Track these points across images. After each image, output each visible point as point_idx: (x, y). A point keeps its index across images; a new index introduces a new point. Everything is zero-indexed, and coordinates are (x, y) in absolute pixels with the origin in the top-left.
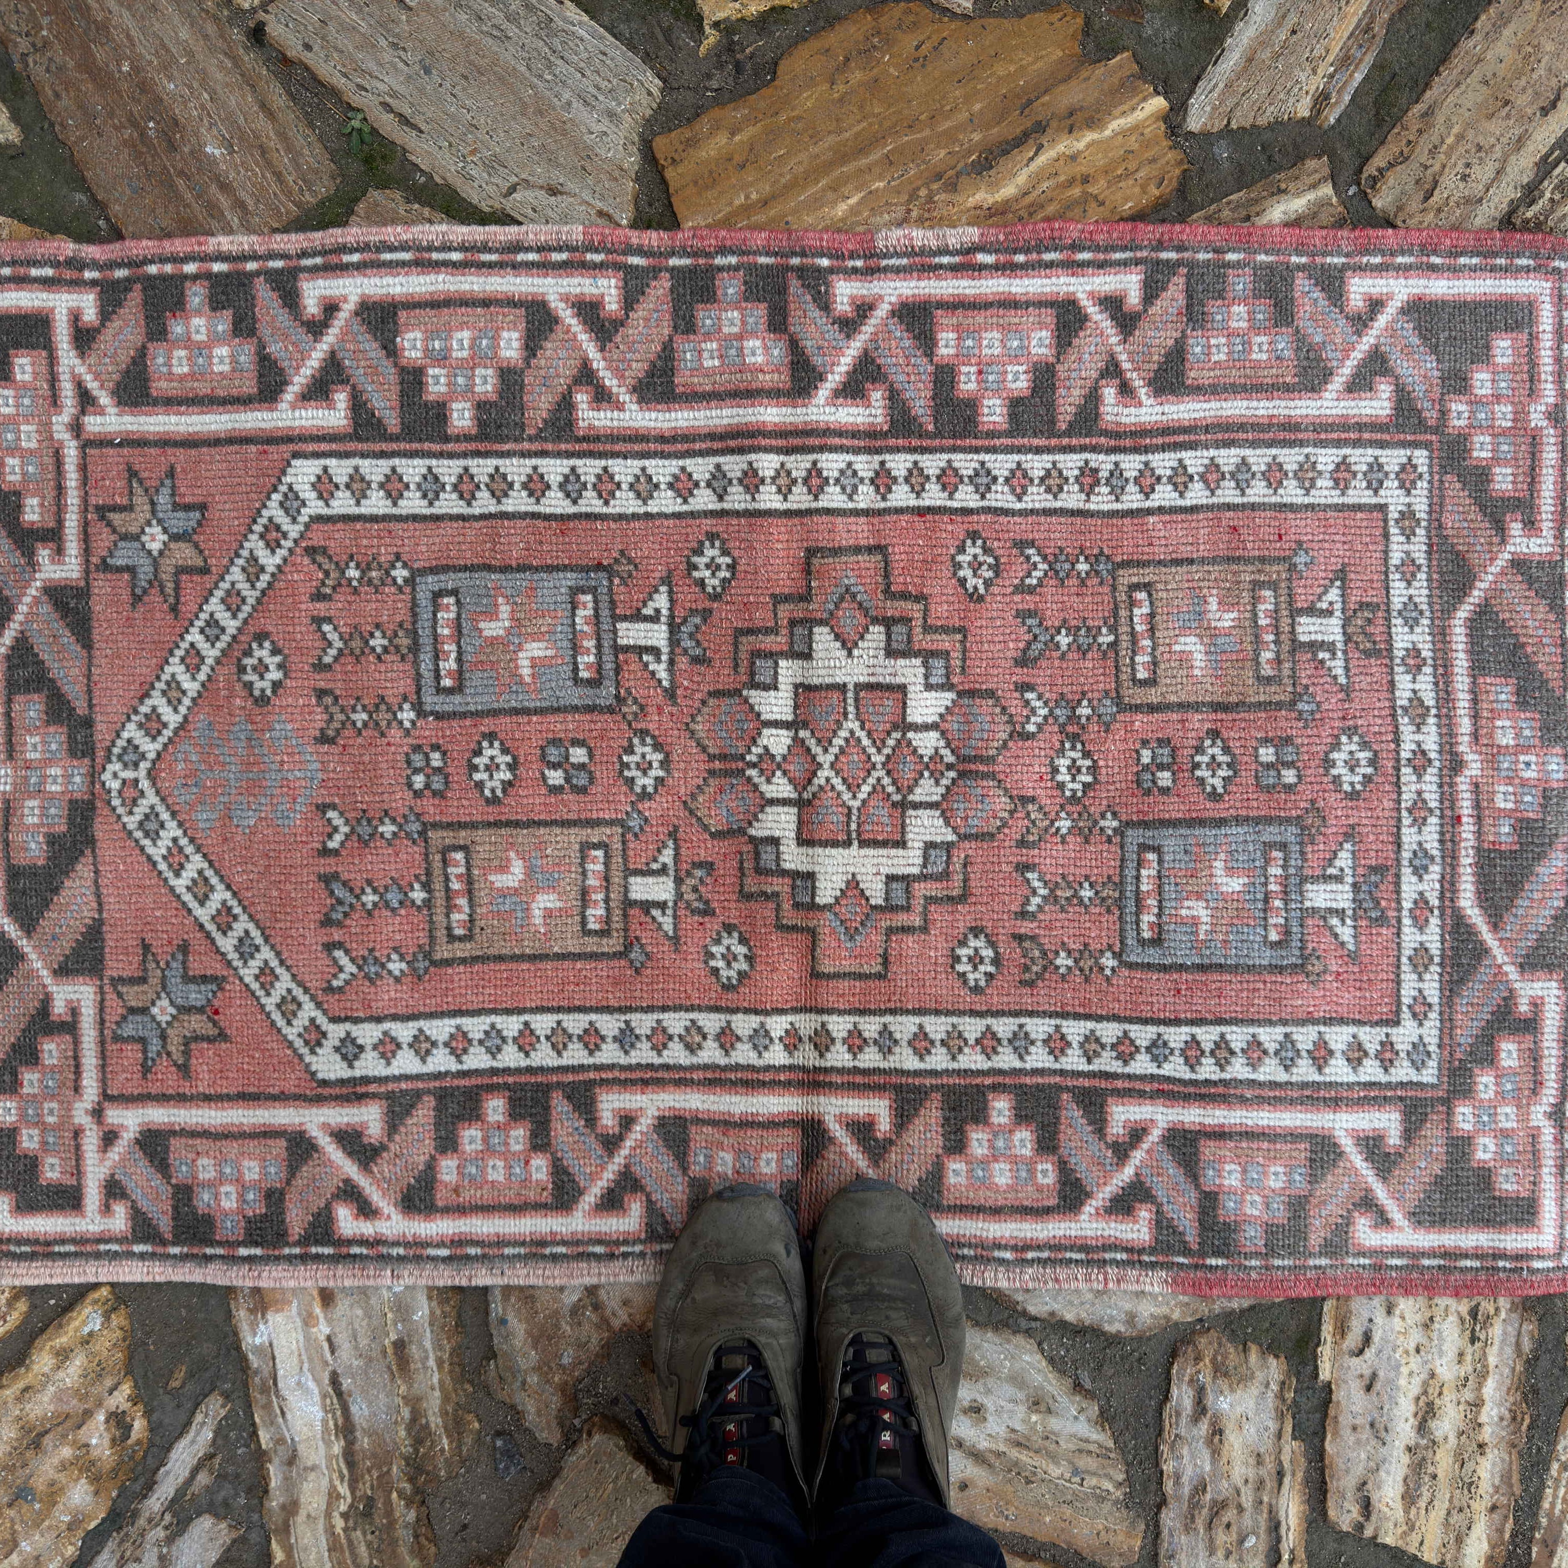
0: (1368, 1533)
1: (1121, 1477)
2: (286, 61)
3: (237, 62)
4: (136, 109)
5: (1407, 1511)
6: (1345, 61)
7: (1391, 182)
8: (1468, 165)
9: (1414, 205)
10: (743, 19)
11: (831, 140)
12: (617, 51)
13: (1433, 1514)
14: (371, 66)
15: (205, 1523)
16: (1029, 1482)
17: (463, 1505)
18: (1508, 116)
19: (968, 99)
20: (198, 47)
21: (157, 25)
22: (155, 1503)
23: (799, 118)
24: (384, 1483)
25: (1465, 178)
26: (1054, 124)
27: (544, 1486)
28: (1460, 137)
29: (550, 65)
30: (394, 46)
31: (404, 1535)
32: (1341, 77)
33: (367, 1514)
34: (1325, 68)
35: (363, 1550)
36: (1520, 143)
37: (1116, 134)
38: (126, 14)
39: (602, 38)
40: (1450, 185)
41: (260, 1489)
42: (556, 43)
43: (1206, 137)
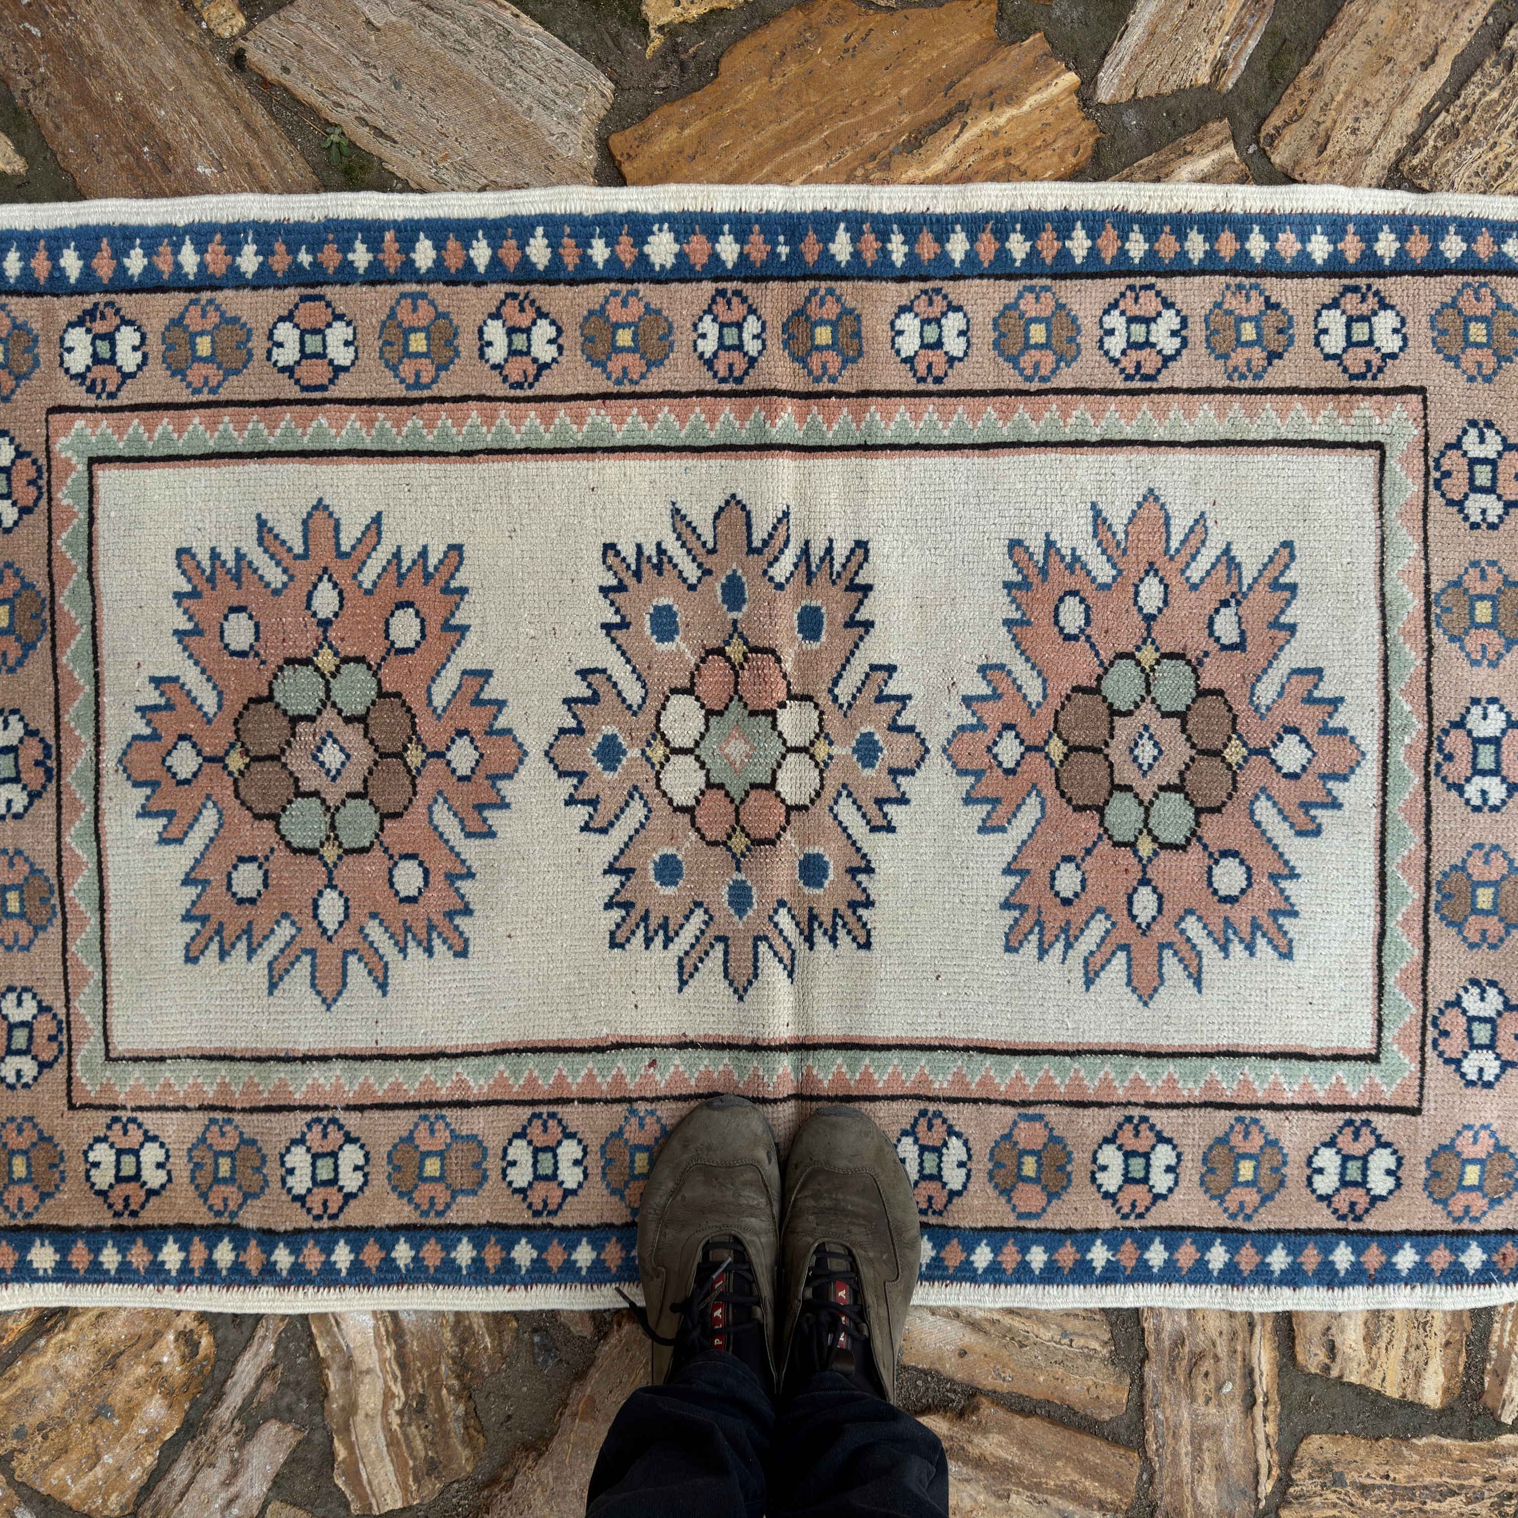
0: (1334, 1373)
1: (1107, 1336)
2: (265, 83)
3: (220, 85)
4: (131, 136)
5: (1369, 1351)
6: (1239, 30)
7: (1287, 139)
8: (1357, 120)
9: (1310, 159)
10: (684, 22)
11: (773, 129)
12: (571, 58)
13: (1392, 1353)
14: (345, 84)
15: (272, 1428)
16: (1022, 1346)
17: (507, 1397)
18: (1391, 72)
19: (896, 85)
20: (184, 76)
21: (145, 57)
22: (225, 1412)
23: (742, 110)
24: (434, 1381)
25: (1354, 131)
26: (976, 102)
27: (580, 1376)
28: (1349, 94)
29: (510, 75)
30: (366, 64)
31: (455, 1428)
32: (1237, 45)
33: (420, 1410)
34: (1222, 38)
35: (418, 1443)
36: (1403, 96)
37: (1034, 109)
38: (116, 49)
39: (556, 46)
40: (1341, 139)
41: (320, 1393)
42: (515, 53)
43: (1115, 107)
